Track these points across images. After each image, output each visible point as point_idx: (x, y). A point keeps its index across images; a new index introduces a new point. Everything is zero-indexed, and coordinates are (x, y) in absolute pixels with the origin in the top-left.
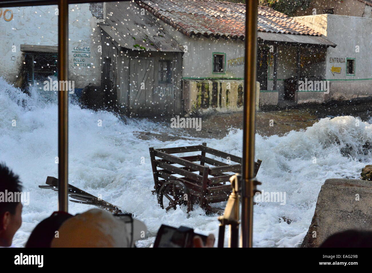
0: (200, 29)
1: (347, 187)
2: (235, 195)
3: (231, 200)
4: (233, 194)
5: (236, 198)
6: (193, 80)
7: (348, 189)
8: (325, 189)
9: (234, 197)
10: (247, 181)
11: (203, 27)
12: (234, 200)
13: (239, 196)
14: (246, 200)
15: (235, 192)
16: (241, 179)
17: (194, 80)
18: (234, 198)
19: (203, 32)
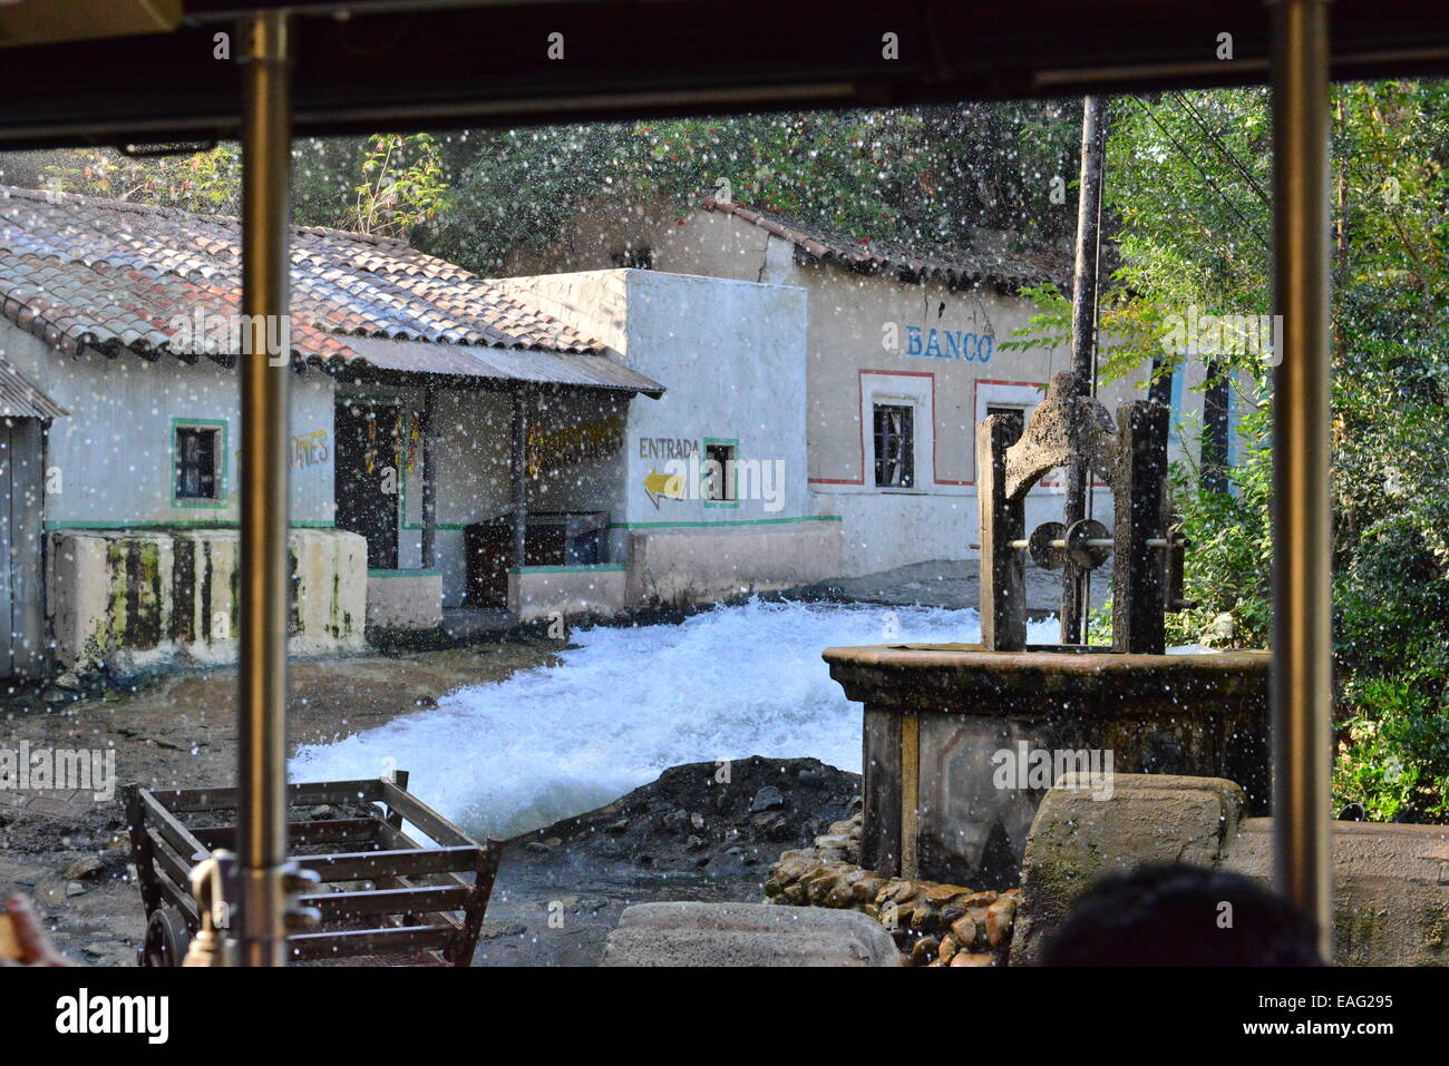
1: (706, 936)
2: (213, 940)
4: (203, 936)
6: (89, 533)
7: (710, 941)
8: (621, 945)
9: (209, 945)
10: (258, 874)
12: (207, 958)
13: (230, 943)
15: (214, 929)
16: (233, 872)
17: (95, 534)
18: (208, 951)
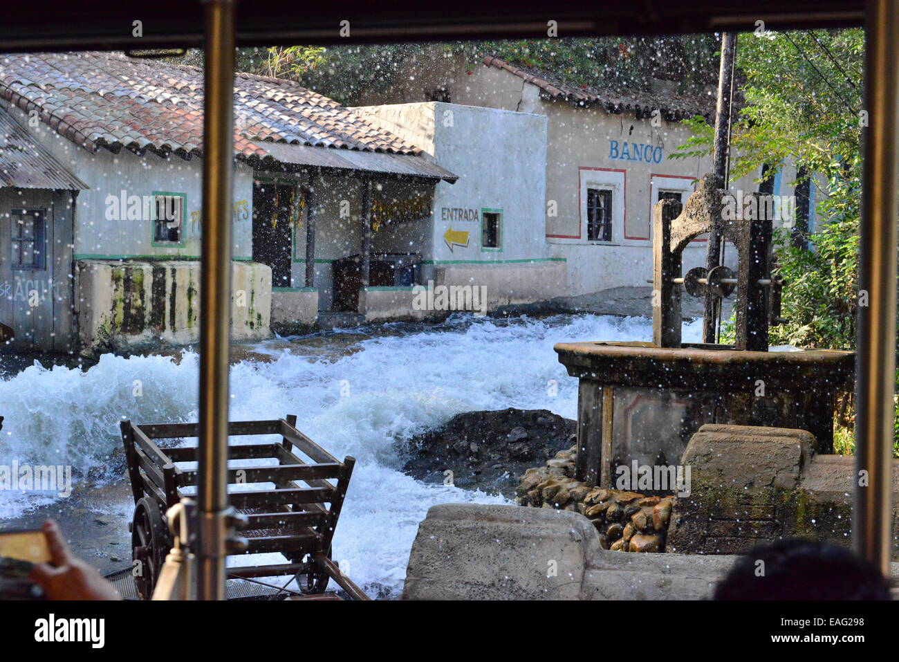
0: (121, 134)
1: (480, 524)
2: (180, 555)
3: (171, 568)
4: (175, 551)
5: (182, 562)
6: (101, 262)
7: (482, 528)
8: (427, 529)
9: (178, 558)
10: (209, 516)
11: (128, 129)
12: (177, 565)
13: (191, 556)
14: (208, 566)
15: (182, 547)
16: (194, 513)
17: (105, 263)
18: (178, 561)
19: (127, 140)
